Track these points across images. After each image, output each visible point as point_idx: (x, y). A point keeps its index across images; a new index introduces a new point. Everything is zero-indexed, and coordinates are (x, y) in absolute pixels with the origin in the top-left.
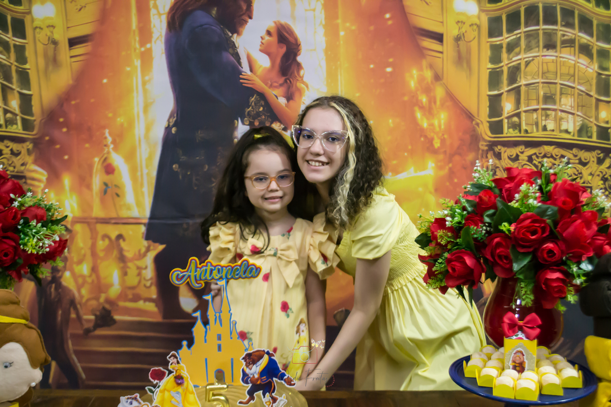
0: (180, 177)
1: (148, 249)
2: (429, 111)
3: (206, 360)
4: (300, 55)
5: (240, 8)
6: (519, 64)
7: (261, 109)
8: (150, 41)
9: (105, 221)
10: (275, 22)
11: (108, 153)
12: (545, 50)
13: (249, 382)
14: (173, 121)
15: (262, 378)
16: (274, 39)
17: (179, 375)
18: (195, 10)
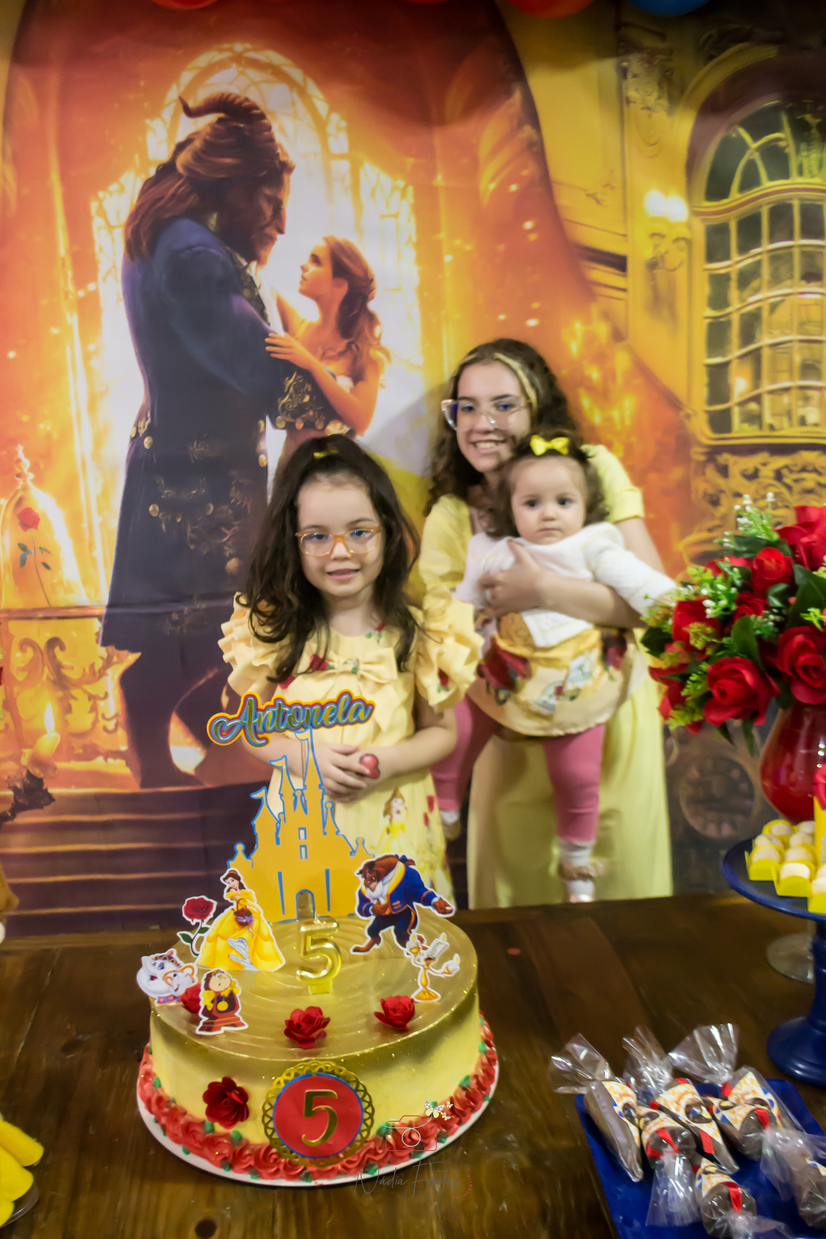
0: (164, 527)
1: (108, 663)
2: (603, 395)
3: (280, 874)
4: (373, 298)
5: (260, 212)
6: (759, 309)
7: (307, 399)
8: (94, 278)
9: (26, 615)
10: (326, 239)
11: (25, 488)
12: (803, 282)
13: (371, 913)
14: (144, 425)
15: (394, 904)
16: (326, 270)
17: (243, 909)
18: (175, 218)
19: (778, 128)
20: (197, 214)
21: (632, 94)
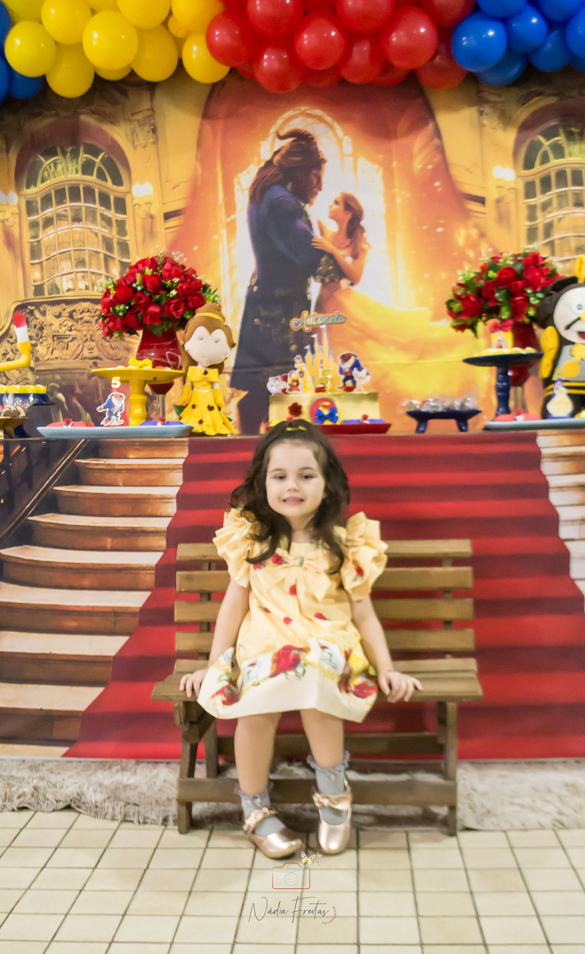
0: (261, 329)
1: (232, 396)
4: (363, 220)
5: (311, 181)
6: (553, 221)
7: (331, 268)
8: (234, 213)
10: (342, 193)
12: (574, 208)
14: (255, 280)
16: (341, 207)
18: (273, 185)
19: (557, 135)
20: (283, 184)
21: (485, 122)
